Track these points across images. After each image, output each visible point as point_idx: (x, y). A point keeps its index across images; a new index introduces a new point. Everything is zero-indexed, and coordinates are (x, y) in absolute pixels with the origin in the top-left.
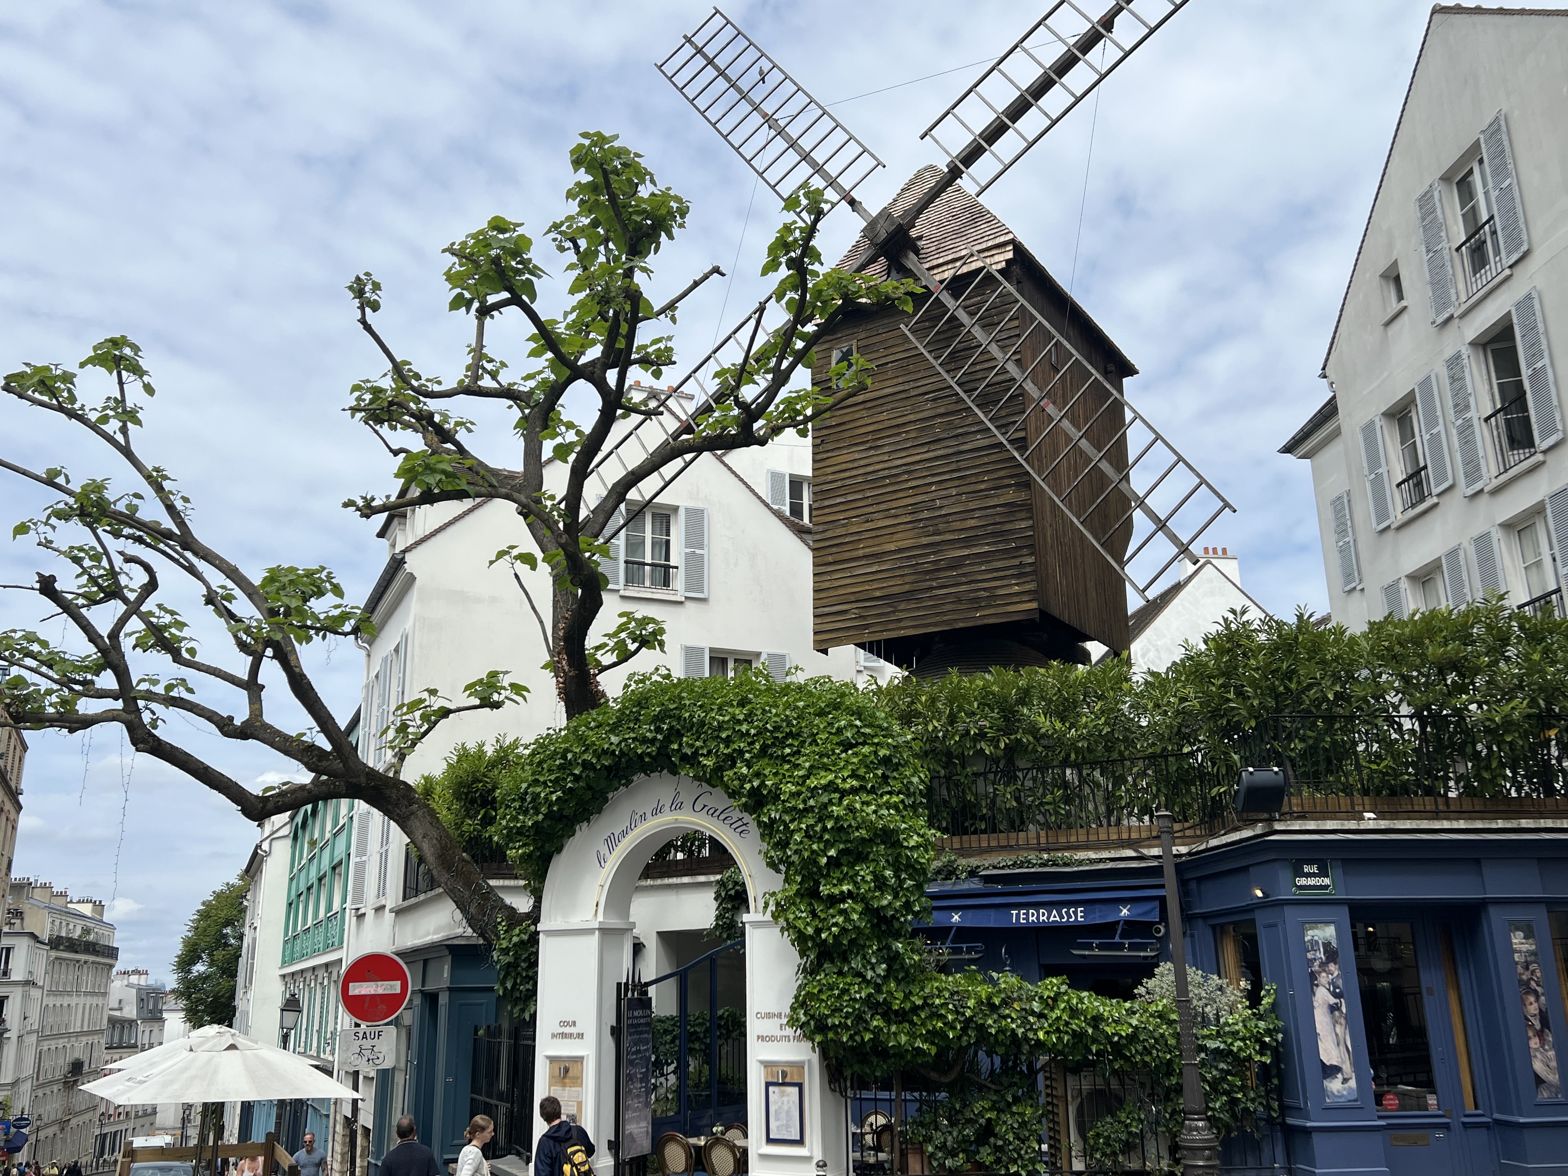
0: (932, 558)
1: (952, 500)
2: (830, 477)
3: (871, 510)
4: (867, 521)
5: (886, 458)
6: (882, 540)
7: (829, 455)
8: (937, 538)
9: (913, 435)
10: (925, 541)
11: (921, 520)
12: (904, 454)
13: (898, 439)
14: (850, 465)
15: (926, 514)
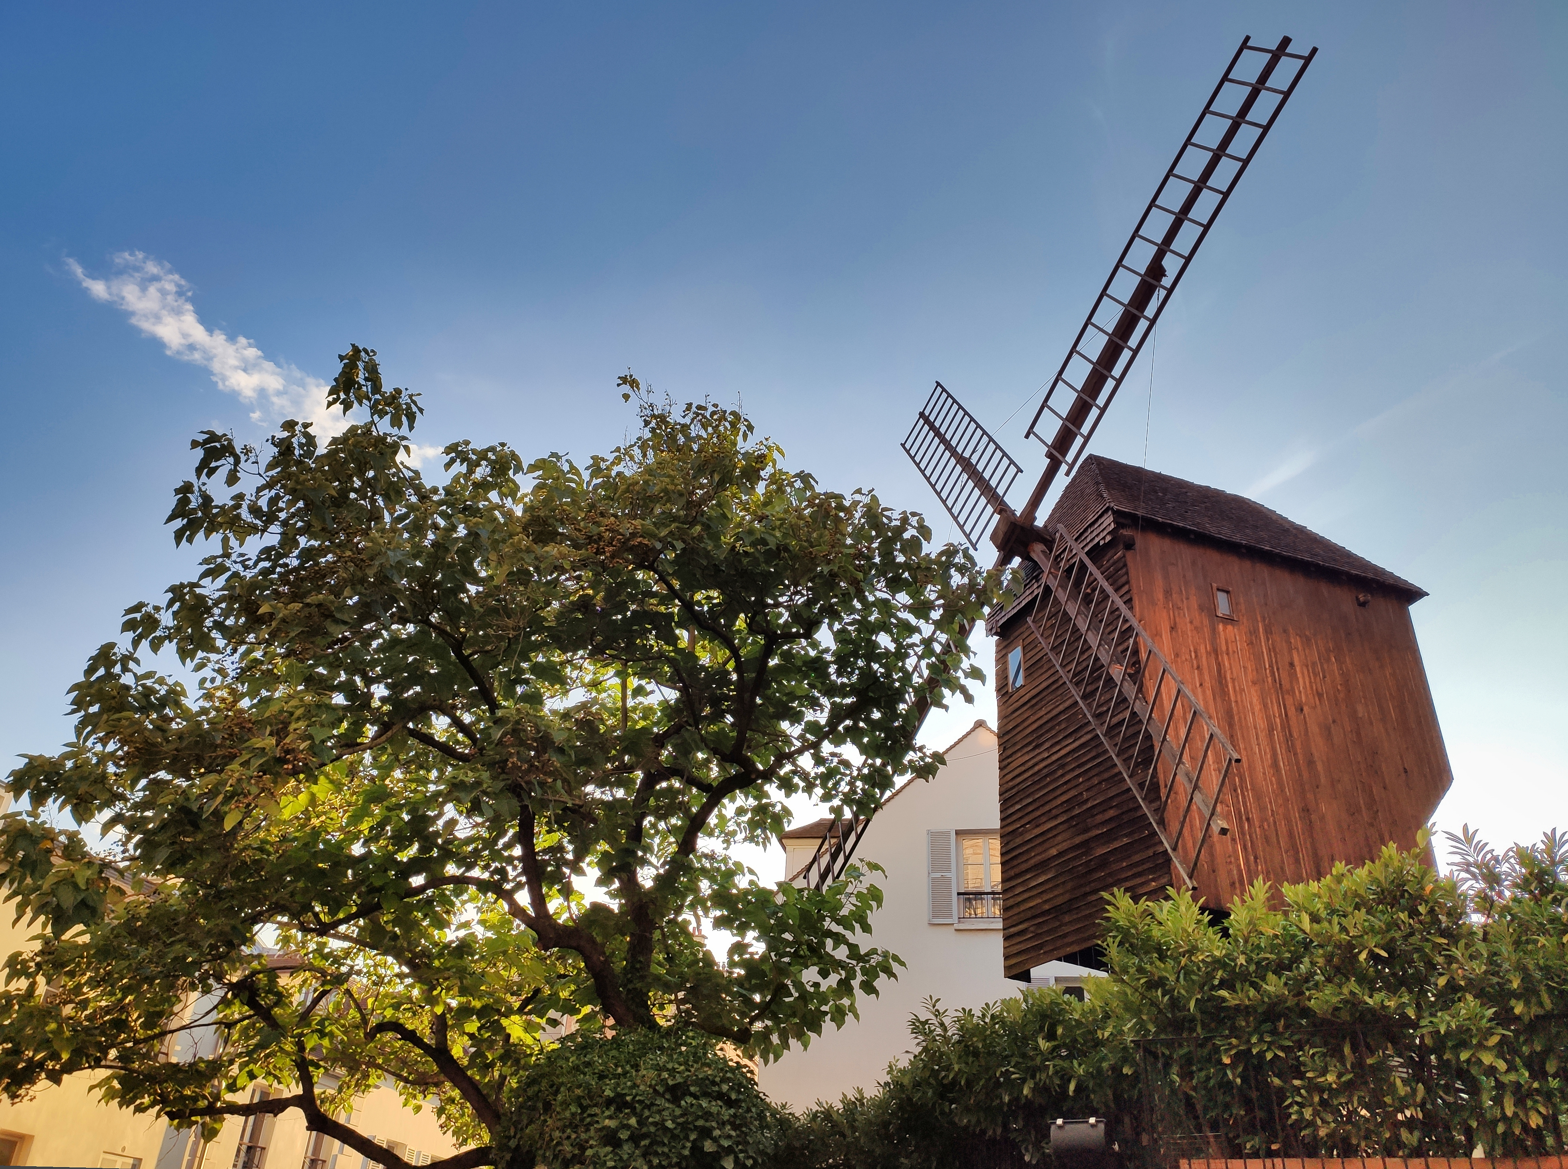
0: (1084, 859)
1: (1095, 790)
2: (1011, 784)
3: (1038, 813)
4: (1037, 826)
5: (1046, 755)
6: (1046, 845)
7: (1009, 760)
8: (1086, 836)
9: (1063, 726)
10: (1078, 840)
11: (1072, 818)
12: (1058, 748)
13: (1054, 732)
14: (1023, 768)
15: (1077, 811)
